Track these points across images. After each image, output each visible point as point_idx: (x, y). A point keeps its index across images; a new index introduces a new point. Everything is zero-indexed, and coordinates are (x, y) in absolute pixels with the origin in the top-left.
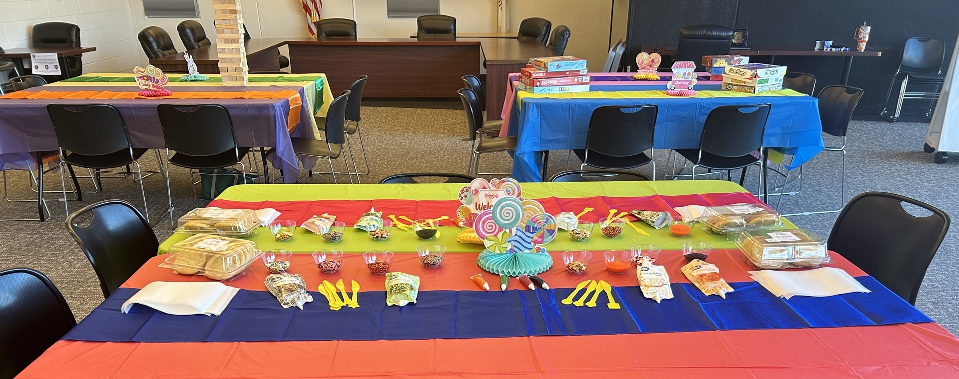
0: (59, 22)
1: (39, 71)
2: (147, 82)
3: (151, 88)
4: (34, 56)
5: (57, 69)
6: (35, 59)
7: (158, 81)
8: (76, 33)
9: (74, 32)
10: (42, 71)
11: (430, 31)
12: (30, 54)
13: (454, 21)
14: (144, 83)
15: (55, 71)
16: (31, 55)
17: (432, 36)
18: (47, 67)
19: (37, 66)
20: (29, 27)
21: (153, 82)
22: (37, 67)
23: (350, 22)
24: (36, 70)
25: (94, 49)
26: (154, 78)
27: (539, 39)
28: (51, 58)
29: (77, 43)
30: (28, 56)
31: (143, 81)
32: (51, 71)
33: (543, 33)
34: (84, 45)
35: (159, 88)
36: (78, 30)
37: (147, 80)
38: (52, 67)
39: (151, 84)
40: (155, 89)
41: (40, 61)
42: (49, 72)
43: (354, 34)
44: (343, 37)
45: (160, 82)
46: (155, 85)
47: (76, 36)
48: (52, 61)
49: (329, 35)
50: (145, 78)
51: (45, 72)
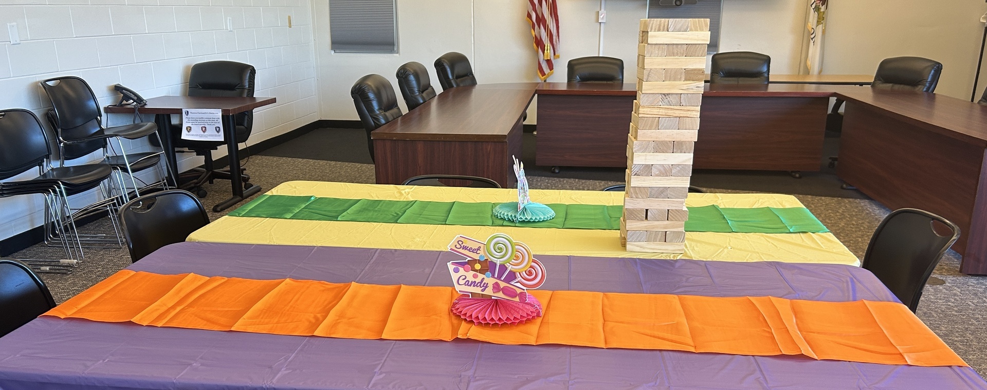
0: (228, 60)
1: (192, 135)
2: (481, 276)
3: (489, 292)
4: (187, 113)
5: (218, 132)
6: (188, 117)
7: (512, 276)
8: (250, 76)
9: (248, 75)
10: (197, 135)
11: (730, 74)
12: (181, 109)
13: (767, 60)
14: (471, 279)
15: (216, 136)
16: (184, 111)
17: (732, 81)
18: (204, 130)
19: (190, 127)
20: (187, 67)
21: (499, 278)
22: (189, 129)
23: (615, 61)
24: (187, 133)
25: (273, 101)
26: (503, 268)
27: (922, 89)
28: (211, 116)
29: (249, 91)
30: (179, 112)
31: (470, 275)
32: (210, 135)
33: (929, 80)
34: (258, 94)
35: (513, 294)
36: (253, 71)
37: (482, 271)
38: (211, 130)
39: (490, 281)
40: (500, 295)
41: (195, 121)
42: (206, 136)
43: (621, 77)
44: (606, 82)
45: (519, 279)
46: (502, 284)
47: (249, 81)
48: (212, 120)
49: (584, 79)
50: (478, 266)
51: (201, 136)
